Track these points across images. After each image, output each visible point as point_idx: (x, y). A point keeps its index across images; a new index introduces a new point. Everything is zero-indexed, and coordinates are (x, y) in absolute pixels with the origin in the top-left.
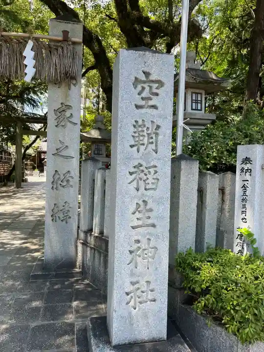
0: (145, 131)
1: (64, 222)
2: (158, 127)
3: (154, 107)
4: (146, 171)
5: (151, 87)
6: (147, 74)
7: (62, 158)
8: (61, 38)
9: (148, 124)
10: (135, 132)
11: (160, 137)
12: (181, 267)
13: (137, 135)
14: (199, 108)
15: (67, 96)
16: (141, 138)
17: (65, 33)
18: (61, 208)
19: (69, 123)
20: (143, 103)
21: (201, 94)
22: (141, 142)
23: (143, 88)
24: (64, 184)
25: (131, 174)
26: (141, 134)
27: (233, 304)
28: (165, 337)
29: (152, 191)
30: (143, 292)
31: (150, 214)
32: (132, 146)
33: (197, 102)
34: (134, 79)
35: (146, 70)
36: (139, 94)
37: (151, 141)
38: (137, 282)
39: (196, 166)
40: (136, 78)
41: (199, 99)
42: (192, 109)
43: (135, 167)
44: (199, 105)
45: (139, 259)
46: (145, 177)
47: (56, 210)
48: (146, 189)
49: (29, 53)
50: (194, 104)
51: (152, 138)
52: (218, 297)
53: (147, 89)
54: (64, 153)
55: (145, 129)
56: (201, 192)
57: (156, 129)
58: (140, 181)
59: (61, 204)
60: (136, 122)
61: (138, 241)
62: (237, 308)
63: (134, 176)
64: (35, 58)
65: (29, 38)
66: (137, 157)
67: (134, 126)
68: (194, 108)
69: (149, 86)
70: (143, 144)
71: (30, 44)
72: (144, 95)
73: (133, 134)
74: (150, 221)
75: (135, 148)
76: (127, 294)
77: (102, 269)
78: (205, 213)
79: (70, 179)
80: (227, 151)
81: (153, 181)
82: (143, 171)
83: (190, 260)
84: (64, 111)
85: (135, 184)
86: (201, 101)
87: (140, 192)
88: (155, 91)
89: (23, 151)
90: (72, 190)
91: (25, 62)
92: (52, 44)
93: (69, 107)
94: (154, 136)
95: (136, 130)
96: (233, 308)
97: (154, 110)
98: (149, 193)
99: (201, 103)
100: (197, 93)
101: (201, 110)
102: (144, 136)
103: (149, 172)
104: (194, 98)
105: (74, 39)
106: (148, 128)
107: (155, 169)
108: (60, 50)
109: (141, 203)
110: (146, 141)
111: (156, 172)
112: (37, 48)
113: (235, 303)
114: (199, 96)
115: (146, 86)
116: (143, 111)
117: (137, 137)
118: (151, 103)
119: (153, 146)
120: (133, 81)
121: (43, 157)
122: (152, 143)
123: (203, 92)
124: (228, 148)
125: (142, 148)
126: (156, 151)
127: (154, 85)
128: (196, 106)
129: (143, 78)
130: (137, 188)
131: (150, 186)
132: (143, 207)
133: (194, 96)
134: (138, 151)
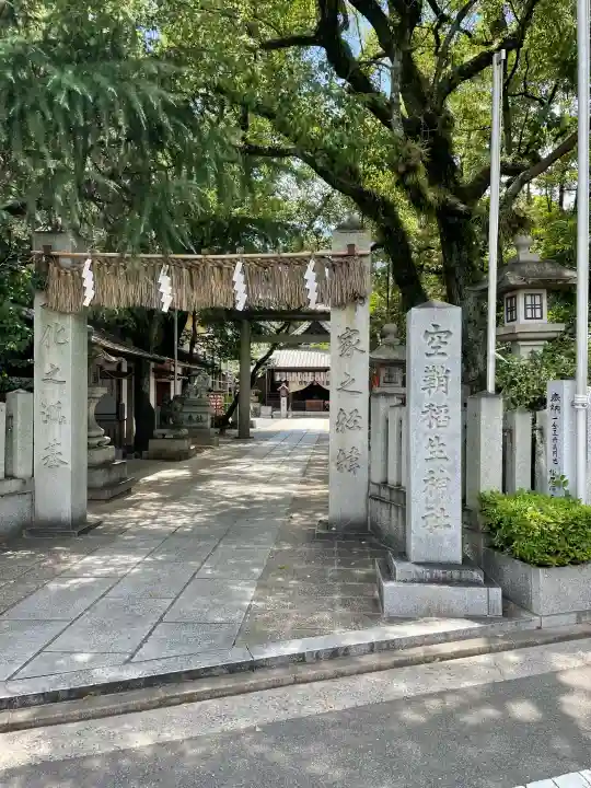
0: (436, 375)
1: (352, 472)
2: (448, 371)
3: (443, 354)
4: (437, 410)
5: (440, 337)
6: (436, 326)
7: (348, 394)
8: (346, 253)
9: (439, 369)
10: (426, 377)
11: (450, 380)
13: (428, 379)
14: (538, 315)
15: (352, 319)
16: (432, 382)
17: (351, 247)
18: (348, 454)
19: (355, 352)
20: (433, 351)
21: (540, 295)
22: (432, 385)
23: (433, 339)
24: (351, 424)
25: (424, 413)
26: (432, 377)
28: (460, 561)
29: (444, 428)
30: (437, 517)
31: (443, 448)
32: (423, 389)
33: (533, 308)
35: (436, 322)
36: (429, 344)
37: (441, 384)
38: (432, 508)
39: (498, 403)
40: (426, 331)
41: (538, 302)
42: (526, 318)
43: (427, 407)
44: (538, 311)
45: (433, 488)
46: (437, 416)
47: (342, 457)
48: (438, 426)
50: (529, 311)
51: (442, 381)
53: (437, 339)
54: (350, 388)
55: (435, 373)
57: (446, 373)
58: (432, 420)
59: (348, 450)
60: (427, 368)
61: (431, 472)
63: (426, 414)
65: (310, 257)
66: (427, 398)
67: (425, 372)
68: (529, 316)
70: (434, 387)
71: (312, 264)
72: (433, 345)
73: (425, 379)
74: (443, 455)
75: (426, 391)
76: (423, 518)
77: (400, 527)
79: (358, 419)
81: (445, 419)
82: (434, 410)
84: (349, 336)
85: (427, 422)
86: (541, 305)
87: (432, 429)
88: (443, 340)
89: (252, 368)
90: (360, 432)
91: (307, 286)
92: (335, 260)
93: (355, 332)
94: (444, 379)
95: (427, 375)
97: (444, 356)
98: (441, 430)
99: (541, 308)
100: (532, 295)
101: (541, 318)
102: (435, 380)
103: (441, 411)
104: (529, 302)
105: (361, 252)
106: (438, 373)
107: (446, 408)
108: (344, 266)
109: (433, 439)
110: (436, 384)
111: (447, 411)
112: (319, 270)
114: (538, 298)
115: (435, 336)
116: (432, 358)
117: (428, 381)
118: (440, 351)
119: (444, 388)
120: (423, 334)
121: (278, 379)
123: (544, 293)
125: (433, 390)
126: (446, 392)
127: (443, 335)
128: (533, 313)
129: (433, 330)
130: (430, 426)
131: (441, 424)
132: (435, 442)
133: (529, 298)
134: (430, 392)
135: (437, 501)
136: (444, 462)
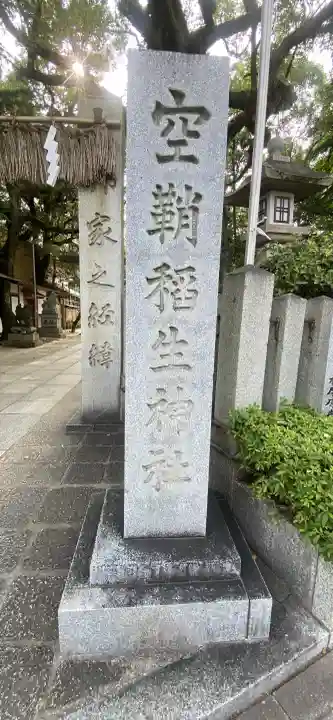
0: (175, 204)
1: (104, 367)
2: (198, 197)
3: (191, 159)
4: (176, 277)
5: (185, 121)
6: (178, 95)
7: (99, 287)
8: (92, 120)
9: (181, 192)
10: (156, 207)
11: (201, 216)
12: (237, 431)
13: (159, 211)
14: (285, 219)
15: (102, 203)
16: (168, 217)
17: (98, 112)
18: (101, 349)
19: (106, 241)
20: (171, 151)
21: (289, 198)
22: (167, 225)
23: (172, 123)
24: (103, 319)
25: (150, 281)
26: (168, 208)
27: (314, 499)
28: (204, 532)
29: (186, 312)
30: (169, 466)
31: (183, 349)
32: (151, 232)
33: (282, 212)
34: (154, 105)
35: (177, 87)
36: (163, 134)
37: (184, 222)
38: (162, 452)
39: (270, 282)
40: (158, 105)
41: (286, 206)
42: (275, 221)
43: (156, 270)
44: (286, 215)
45: (164, 418)
46: (174, 288)
47: (94, 352)
48: (175, 309)
49: (51, 144)
50: (278, 214)
51: (187, 217)
52: (290, 482)
53: (179, 124)
54: (101, 281)
55: (174, 200)
56: (276, 325)
57: (194, 201)
58: (165, 295)
59: (100, 344)
60: (159, 187)
62: (320, 507)
63: (155, 284)
64: (60, 151)
66: (157, 250)
67: (155, 195)
68: (278, 219)
69: (181, 118)
70: (171, 229)
71: (53, 131)
72: (172, 136)
73: (154, 210)
74: (180, 361)
75: (155, 236)
76: (146, 468)
78: (280, 355)
79: (110, 314)
80: (323, 265)
81: (189, 295)
82: (170, 277)
83: (251, 422)
84: (99, 223)
85: (156, 299)
86: (288, 209)
87: (165, 313)
88: (191, 127)
91: (48, 158)
92: (81, 129)
93: (106, 218)
94: (190, 213)
95: (157, 202)
96: (313, 504)
97: (191, 164)
98: (181, 314)
99: (288, 212)
100: (282, 198)
101: (288, 222)
102: (173, 214)
103: (182, 279)
104: (278, 205)
105: (109, 121)
106: (179, 200)
107: (192, 273)
108: (90, 136)
109: (167, 331)
110: (175, 222)
111: (193, 279)
113: (318, 497)
114: (286, 201)
115: (176, 118)
116: (170, 166)
117: (160, 215)
118: (185, 151)
119: (188, 233)
120: (153, 110)
122: (187, 226)
123: (292, 196)
124: (324, 261)
125: (169, 235)
126: (193, 241)
127: (192, 117)
128: (281, 216)
129: (171, 102)
130: (161, 307)
131: (183, 303)
132: (169, 336)
133: (278, 200)
134: (162, 240)
135: (169, 441)
136: (184, 373)
